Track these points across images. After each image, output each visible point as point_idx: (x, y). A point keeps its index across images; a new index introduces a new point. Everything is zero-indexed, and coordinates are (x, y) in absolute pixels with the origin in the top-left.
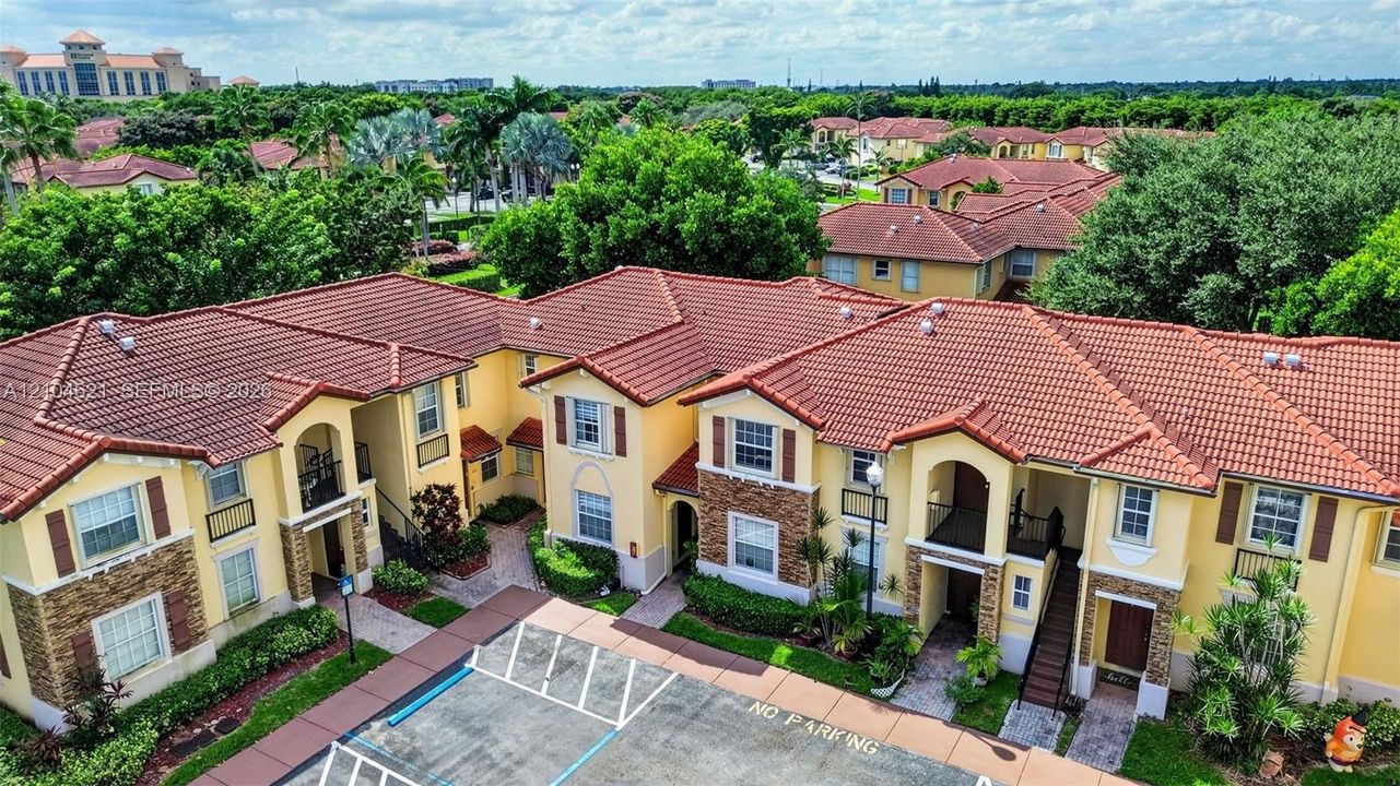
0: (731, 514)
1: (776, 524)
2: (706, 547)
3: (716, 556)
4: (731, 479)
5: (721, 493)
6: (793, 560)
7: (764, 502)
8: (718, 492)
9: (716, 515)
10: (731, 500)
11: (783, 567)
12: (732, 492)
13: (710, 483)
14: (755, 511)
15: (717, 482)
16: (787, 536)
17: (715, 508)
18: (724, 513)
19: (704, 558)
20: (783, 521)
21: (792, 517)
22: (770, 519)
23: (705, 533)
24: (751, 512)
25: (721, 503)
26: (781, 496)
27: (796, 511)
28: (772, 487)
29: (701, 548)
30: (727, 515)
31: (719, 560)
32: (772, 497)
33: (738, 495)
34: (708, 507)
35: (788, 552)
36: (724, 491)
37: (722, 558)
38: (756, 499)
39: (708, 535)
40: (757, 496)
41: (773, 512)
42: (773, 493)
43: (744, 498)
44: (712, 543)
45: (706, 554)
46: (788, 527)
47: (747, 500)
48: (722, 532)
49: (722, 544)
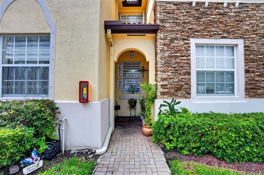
0: (193, 42)
1: (240, 43)
3: (178, 89)
4: (194, 4)
5: (183, 21)
6: (259, 73)
7: (229, 22)
8: (180, 21)
9: (177, 45)
10: (195, 27)
11: (250, 82)
12: (194, 18)
13: (170, 14)
14: (219, 33)
15: (179, 11)
16: (253, 51)
17: (176, 39)
18: (187, 41)
19: (165, 96)
20: (248, 37)
21: (257, 30)
22: (235, 38)
23: (165, 68)
24: (215, 34)
25: (183, 32)
26: (245, 12)
27: (261, 23)
28: (237, 5)
29: (161, 85)
30: (189, 43)
31: (182, 94)
32: (236, 16)
33: (202, 20)
34: (168, 38)
35: (254, 66)
36: (185, 20)
37: (186, 90)
38: (221, 20)
39: (170, 69)
40: (221, 16)
41: (238, 30)
42: (237, 10)
43: (208, 22)
44: (173, 77)
45: (166, 90)
46: (254, 41)
47: (211, 23)
48: (185, 61)
49: (185, 75)
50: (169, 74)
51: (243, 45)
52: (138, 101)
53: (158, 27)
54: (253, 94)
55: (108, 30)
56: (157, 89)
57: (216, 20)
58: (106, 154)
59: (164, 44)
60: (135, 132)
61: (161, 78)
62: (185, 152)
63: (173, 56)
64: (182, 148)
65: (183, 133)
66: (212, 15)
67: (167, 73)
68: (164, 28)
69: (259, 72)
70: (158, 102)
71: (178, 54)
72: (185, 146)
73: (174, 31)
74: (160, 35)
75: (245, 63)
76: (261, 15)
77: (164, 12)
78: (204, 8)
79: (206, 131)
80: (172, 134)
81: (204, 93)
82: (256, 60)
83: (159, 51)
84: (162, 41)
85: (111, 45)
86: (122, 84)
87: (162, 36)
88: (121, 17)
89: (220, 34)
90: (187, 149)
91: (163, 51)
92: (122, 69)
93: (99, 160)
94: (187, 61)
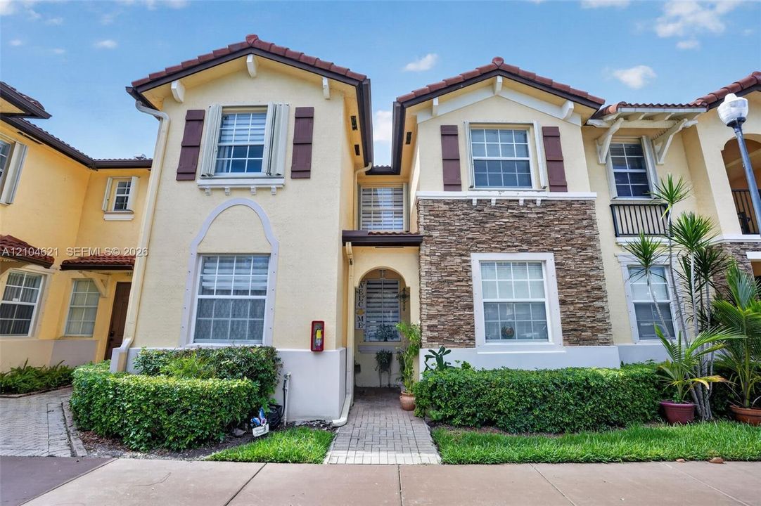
0: (476, 258)
1: (549, 258)
2: (434, 322)
3: (455, 332)
4: (475, 203)
5: (458, 228)
6: (582, 305)
7: (528, 227)
8: (454, 228)
9: (451, 263)
10: (477, 235)
11: (568, 320)
12: (476, 223)
13: (440, 217)
14: (515, 244)
15: (452, 213)
16: (569, 270)
17: (450, 254)
18: (465, 258)
19: (433, 343)
20: (560, 249)
21: (572, 239)
22: (540, 251)
23: (433, 299)
24: (509, 246)
25: (459, 243)
26: (552, 213)
27: (577, 229)
28: (538, 203)
29: (428, 326)
30: (470, 261)
31: (461, 339)
32: (539, 218)
33: (487, 225)
34: (437, 254)
35: (573, 294)
36: (463, 225)
37: (466, 333)
38: (516, 225)
39: (440, 300)
40: (517, 220)
41: (544, 239)
42: (540, 210)
43: (497, 228)
44: (446, 313)
45: (436, 334)
46: (569, 256)
47: (502, 229)
48: (464, 288)
49: (465, 309)
50: (440, 308)
51: (553, 262)
52: (395, 356)
53: (420, 238)
54: (575, 339)
55: (347, 243)
56: (421, 332)
57: (509, 224)
58: (346, 426)
59: (431, 263)
60: (387, 406)
61: (427, 315)
62: (457, 421)
63: (445, 281)
64: (452, 417)
65: (454, 394)
66: (502, 217)
67: (436, 307)
68: (431, 238)
69: (581, 303)
70: (424, 352)
71: (454, 278)
72: (457, 413)
73: (445, 242)
74: (425, 249)
75: (559, 289)
76: (575, 217)
77: (430, 215)
78: (491, 208)
79: (482, 389)
80: (439, 397)
81: (499, 338)
82: (576, 284)
83: (423, 274)
84: (428, 258)
85: (351, 262)
86: (364, 322)
87: (428, 251)
88: (362, 190)
89: (517, 246)
90: (459, 417)
91: (429, 273)
92: (365, 294)
93: (337, 431)
94: (467, 288)
